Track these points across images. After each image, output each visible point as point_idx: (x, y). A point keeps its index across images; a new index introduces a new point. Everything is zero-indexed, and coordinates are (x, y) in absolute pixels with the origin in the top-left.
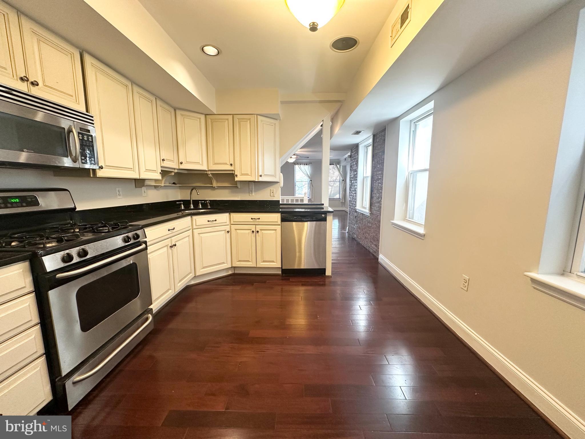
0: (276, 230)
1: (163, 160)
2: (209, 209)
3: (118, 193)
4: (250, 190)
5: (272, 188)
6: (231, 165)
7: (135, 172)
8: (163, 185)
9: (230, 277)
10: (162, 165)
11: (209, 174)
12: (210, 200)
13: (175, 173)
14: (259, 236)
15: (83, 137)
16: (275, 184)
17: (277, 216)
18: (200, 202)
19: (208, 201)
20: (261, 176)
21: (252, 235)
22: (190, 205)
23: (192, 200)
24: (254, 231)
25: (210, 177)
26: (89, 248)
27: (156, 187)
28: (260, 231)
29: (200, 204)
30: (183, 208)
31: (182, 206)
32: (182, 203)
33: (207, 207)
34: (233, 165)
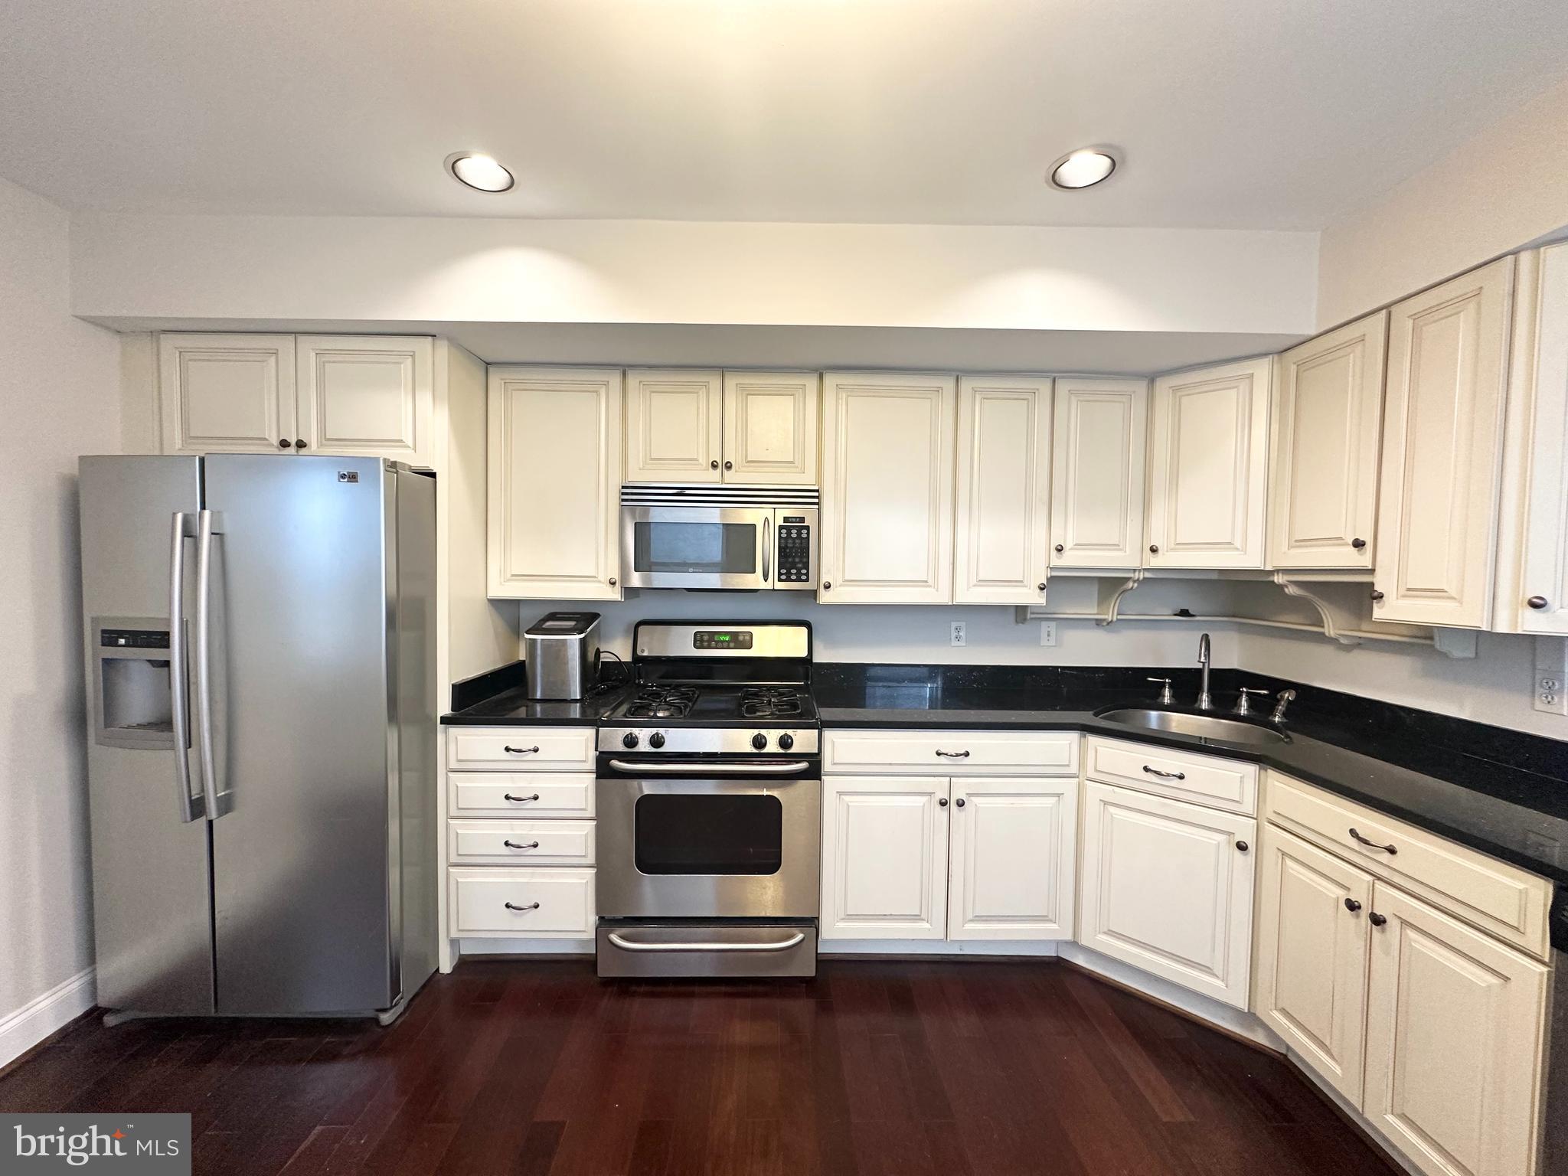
0: (1501, 978)
1: (1056, 549)
4: (1538, 680)
6: (1358, 544)
7: (937, 591)
8: (1112, 616)
10: (1057, 563)
11: (1286, 586)
13: (1143, 582)
14: (1387, 952)
15: (789, 533)
18: (1245, 689)
19: (1286, 694)
20: (1536, 605)
21: (1350, 922)
24: (1363, 904)
25: (1295, 598)
29: (1243, 699)
30: (1167, 700)
31: (1167, 692)
32: (1167, 680)
33: (1270, 715)
34: (1369, 547)
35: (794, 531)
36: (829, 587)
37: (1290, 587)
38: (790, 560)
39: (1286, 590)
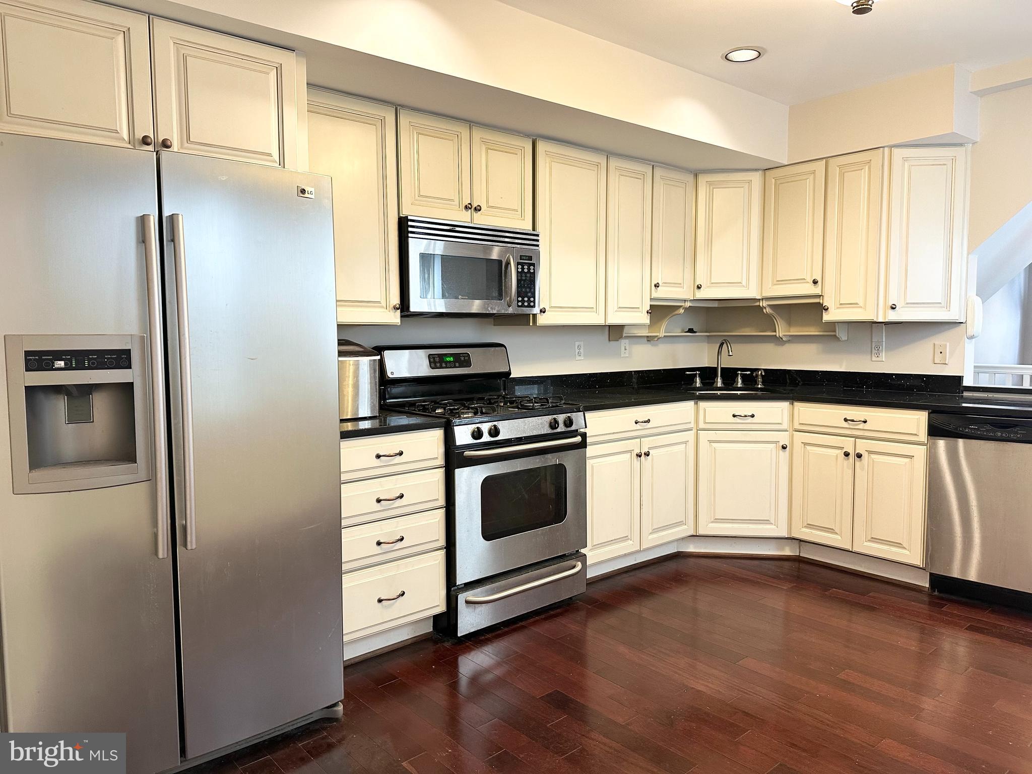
0: (912, 457)
1: (655, 286)
2: (739, 389)
3: (577, 351)
4: (873, 346)
5: (941, 339)
6: (815, 282)
7: (598, 314)
8: (662, 334)
9: (787, 564)
10: (655, 295)
11: (765, 308)
12: (765, 370)
13: (686, 309)
14: (862, 469)
15: (523, 269)
16: (954, 328)
17: (917, 417)
18: (739, 372)
19: (760, 372)
20: (893, 308)
21: (846, 463)
22: (716, 380)
23: (722, 369)
24: (851, 451)
25: (767, 315)
26: (503, 427)
27: (649, 339)
28: (865, 456)
29: (739, 378)
30: (698, 385)
31: (698, 380)
32: (698, 372)
33: (755, 385)
34: (820, 283)
35: (526, 267)
36: (544, 312)
37: (767, 309)
38: (528, 290)
39: (764, 310)
